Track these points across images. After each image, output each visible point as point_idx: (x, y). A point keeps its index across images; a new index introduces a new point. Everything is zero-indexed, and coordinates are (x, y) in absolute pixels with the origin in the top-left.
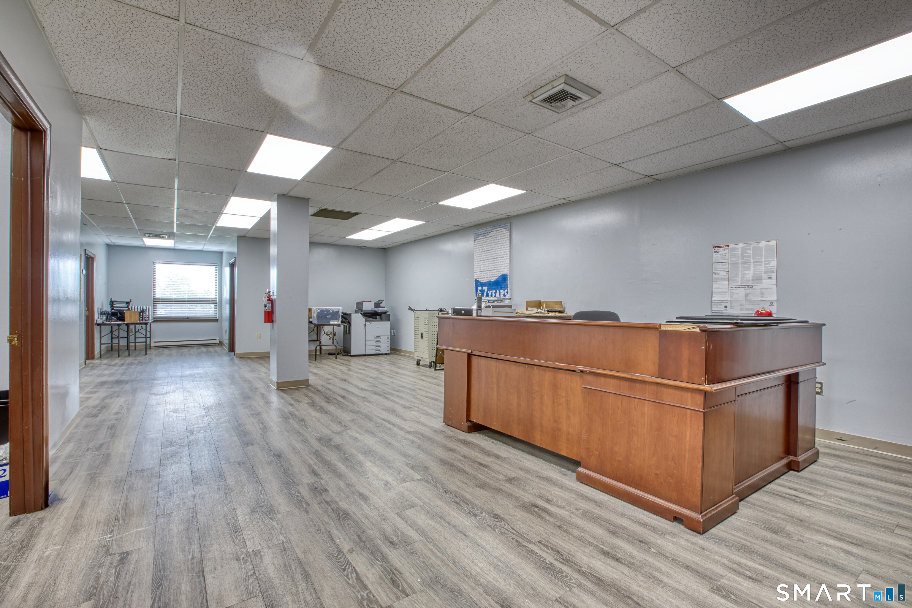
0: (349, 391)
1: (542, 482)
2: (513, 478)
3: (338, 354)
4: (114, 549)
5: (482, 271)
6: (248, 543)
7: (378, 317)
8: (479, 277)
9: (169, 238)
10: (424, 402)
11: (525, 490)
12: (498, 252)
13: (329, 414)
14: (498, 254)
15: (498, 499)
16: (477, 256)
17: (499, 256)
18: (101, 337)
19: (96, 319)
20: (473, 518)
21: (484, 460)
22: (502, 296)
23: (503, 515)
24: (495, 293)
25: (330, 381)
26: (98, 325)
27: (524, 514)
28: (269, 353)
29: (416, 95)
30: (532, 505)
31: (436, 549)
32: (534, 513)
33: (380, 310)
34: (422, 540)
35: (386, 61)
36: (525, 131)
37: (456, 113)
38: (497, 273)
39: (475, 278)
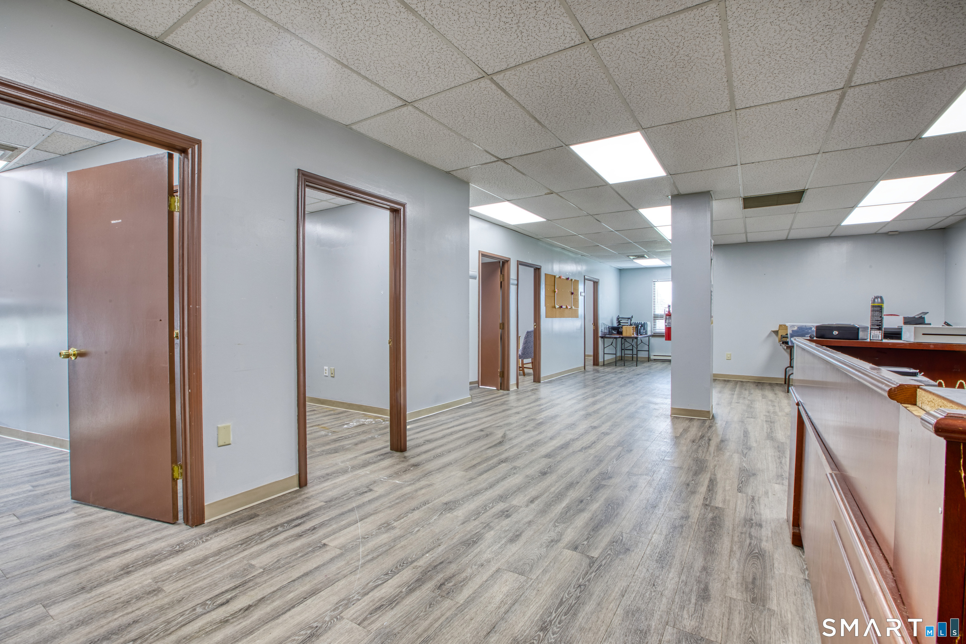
9: (650, 257)
18: (604, 348)
19: (600, 332)
26: (602, 337)
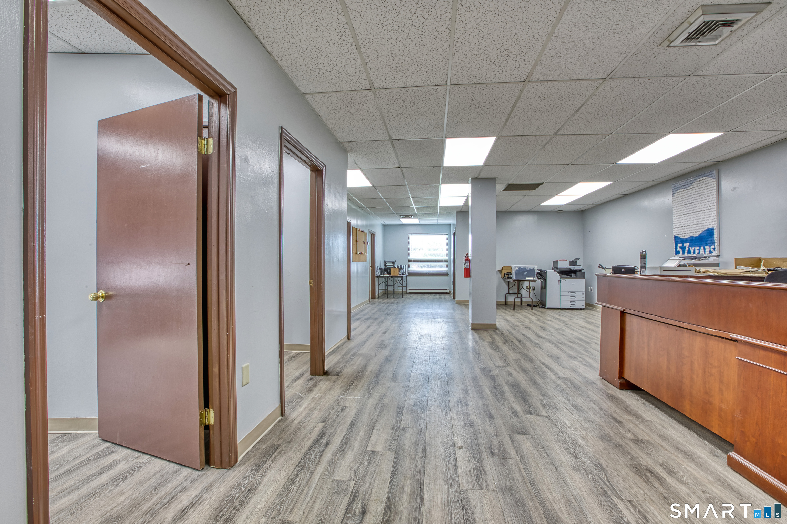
0: (527, 337)
1: (676, 454)
2: (643, 441)
3: (534, 306)
4: (341, 404)
5: (682, 227)
6: (403, 422)
7: (573, 274)
8: (679, 233)
9: (414, 217)
10: (593, 355)
11: (648, 455)
12: (702, 204)
13: (501, 352)
14: (702, 207)
15: (611, 452)
16: (677, 210)
17: (703, 209)
19: (376, 273)
20: (574, 459)
21: (621, 417)
22: (707, 252)
23: (607, 466)
24: (699, 250)
25: (515, 328)
26: (377, 277)
27: (630, 473)
28: (468, 301)
29: (544, 80)
30: (646, 469)
31: (524, 469)
32: (644, 477)
33: (576, 268)
34: (516, 459)
35: (505, 65)
36: (683, 74)
37: (591, 82)
38: (700, 228)
39: (674, 234)
